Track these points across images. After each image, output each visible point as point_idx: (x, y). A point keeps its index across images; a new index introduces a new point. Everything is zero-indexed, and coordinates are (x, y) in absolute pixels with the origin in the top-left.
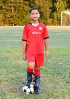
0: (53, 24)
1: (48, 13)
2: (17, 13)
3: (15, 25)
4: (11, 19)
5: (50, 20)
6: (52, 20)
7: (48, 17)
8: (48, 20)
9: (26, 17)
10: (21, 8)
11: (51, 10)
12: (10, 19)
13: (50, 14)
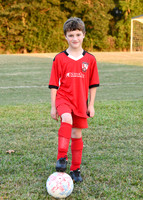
0: (117, 47)
1: (105, 24)
2: (34, 25)
3: (29, 51)
4: (21, 39)
5: (109, 40)
6: (114, 38)
7: (105, 33)
8: (106, 38)
9: (55, 33)
10: (43, 13)
11: (110, 17)
12: (17, 39)
13: (110, 26)
